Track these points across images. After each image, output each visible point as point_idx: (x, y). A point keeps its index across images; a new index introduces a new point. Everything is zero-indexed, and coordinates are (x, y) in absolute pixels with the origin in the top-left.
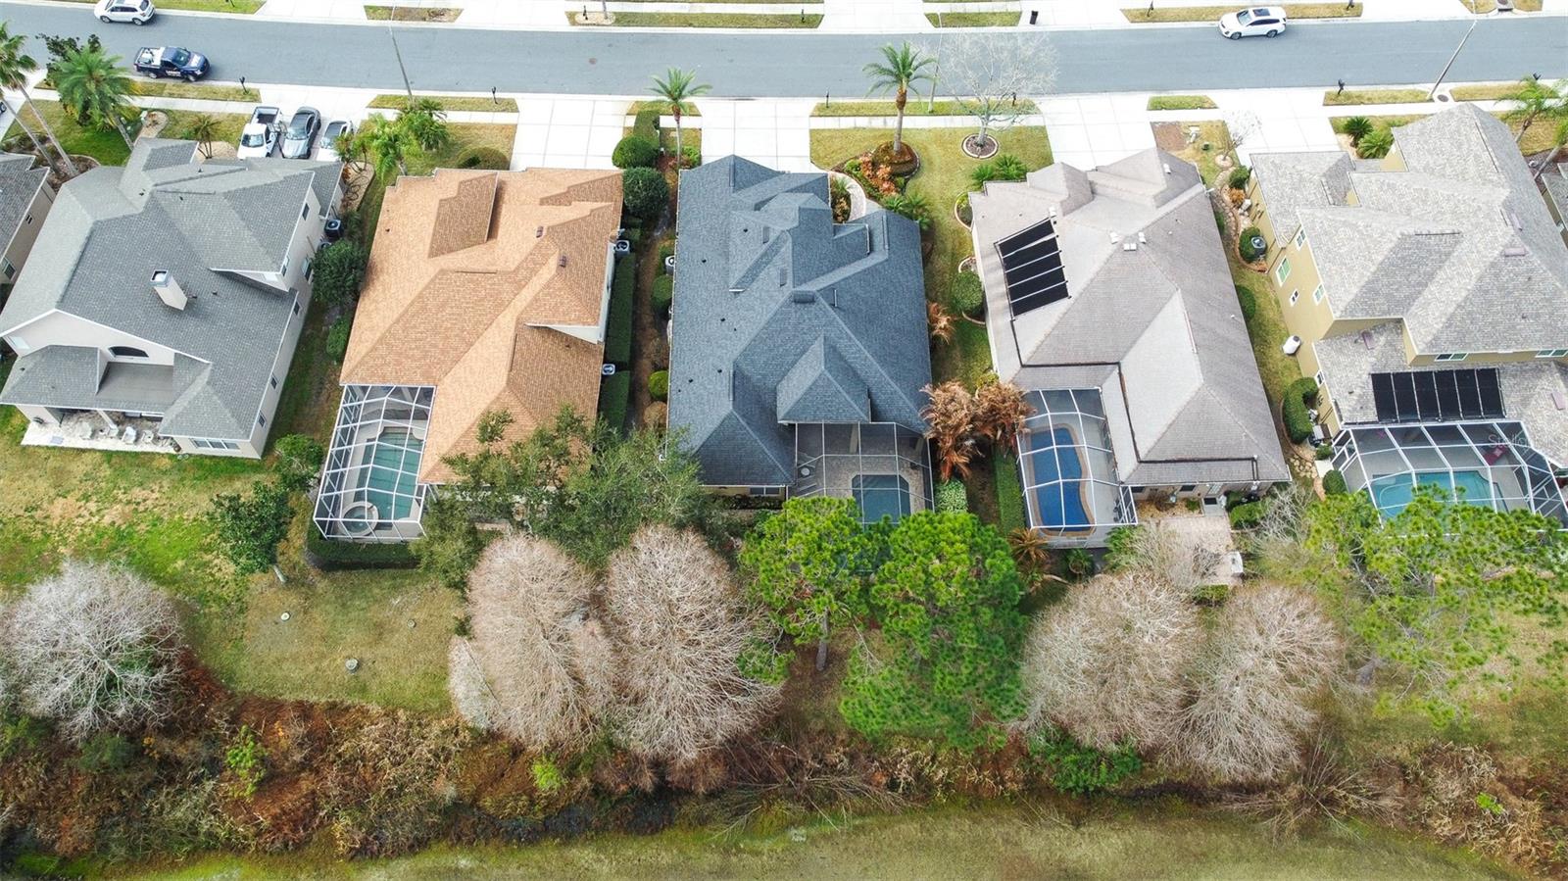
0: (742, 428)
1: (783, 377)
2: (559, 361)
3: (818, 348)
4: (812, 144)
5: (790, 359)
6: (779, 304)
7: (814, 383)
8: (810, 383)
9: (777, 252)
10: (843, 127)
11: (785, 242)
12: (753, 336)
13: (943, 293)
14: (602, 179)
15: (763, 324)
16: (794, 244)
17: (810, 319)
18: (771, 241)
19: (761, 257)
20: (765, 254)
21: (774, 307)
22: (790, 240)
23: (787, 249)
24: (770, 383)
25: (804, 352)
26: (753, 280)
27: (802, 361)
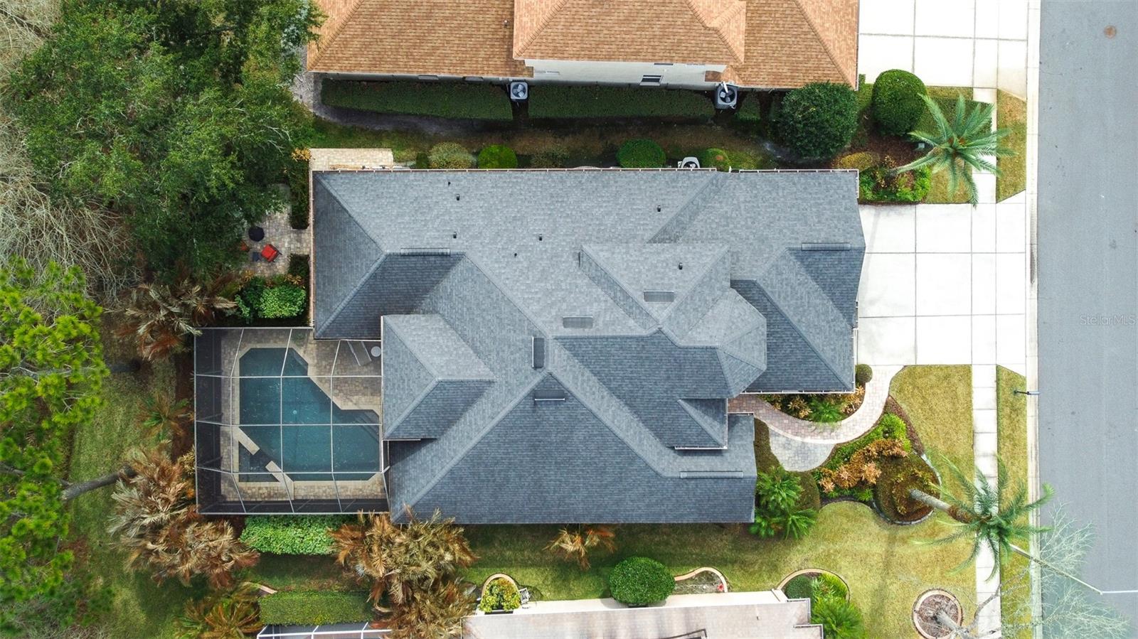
0: (368, 267)
1: (447, 322)
2: (478, 12)
3: (475, 371)
4: (940, 368)
5: (469, 334)
6: (533, 318)
7: (422, 366)
8: (422, 360)
9: (630, 314)
10: (976, 414)
11: (644, 326)
12: (495, 280)
13: (667, 544)
14: (826, 52)
15: (509, 294)
16: (639, 339)
17: (514, 361)
18: (646, 305)
19: (622, 290)
20: (627, 296)
21: (530, 310)
22: (644, 333)
23: (633, 328)
24: (442, 305)
25: (476, 351)
26: (593, 279)
27: (465, 349)
